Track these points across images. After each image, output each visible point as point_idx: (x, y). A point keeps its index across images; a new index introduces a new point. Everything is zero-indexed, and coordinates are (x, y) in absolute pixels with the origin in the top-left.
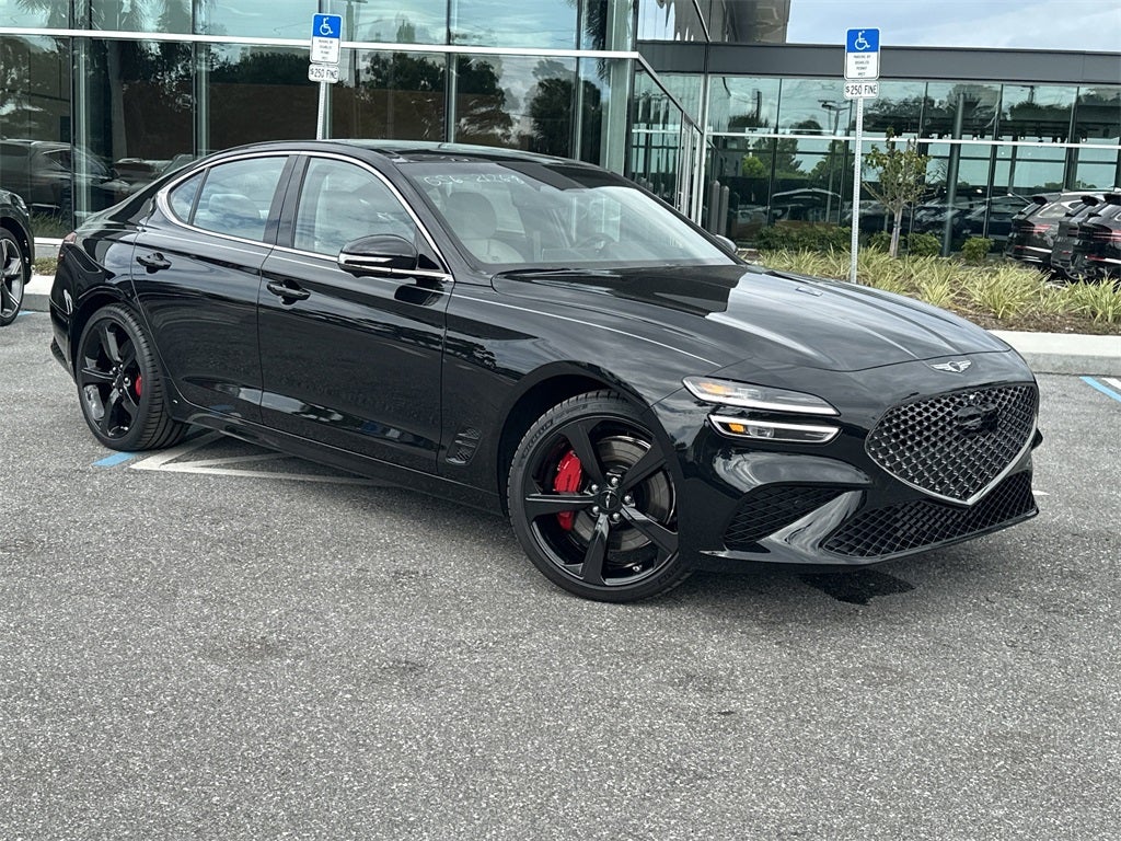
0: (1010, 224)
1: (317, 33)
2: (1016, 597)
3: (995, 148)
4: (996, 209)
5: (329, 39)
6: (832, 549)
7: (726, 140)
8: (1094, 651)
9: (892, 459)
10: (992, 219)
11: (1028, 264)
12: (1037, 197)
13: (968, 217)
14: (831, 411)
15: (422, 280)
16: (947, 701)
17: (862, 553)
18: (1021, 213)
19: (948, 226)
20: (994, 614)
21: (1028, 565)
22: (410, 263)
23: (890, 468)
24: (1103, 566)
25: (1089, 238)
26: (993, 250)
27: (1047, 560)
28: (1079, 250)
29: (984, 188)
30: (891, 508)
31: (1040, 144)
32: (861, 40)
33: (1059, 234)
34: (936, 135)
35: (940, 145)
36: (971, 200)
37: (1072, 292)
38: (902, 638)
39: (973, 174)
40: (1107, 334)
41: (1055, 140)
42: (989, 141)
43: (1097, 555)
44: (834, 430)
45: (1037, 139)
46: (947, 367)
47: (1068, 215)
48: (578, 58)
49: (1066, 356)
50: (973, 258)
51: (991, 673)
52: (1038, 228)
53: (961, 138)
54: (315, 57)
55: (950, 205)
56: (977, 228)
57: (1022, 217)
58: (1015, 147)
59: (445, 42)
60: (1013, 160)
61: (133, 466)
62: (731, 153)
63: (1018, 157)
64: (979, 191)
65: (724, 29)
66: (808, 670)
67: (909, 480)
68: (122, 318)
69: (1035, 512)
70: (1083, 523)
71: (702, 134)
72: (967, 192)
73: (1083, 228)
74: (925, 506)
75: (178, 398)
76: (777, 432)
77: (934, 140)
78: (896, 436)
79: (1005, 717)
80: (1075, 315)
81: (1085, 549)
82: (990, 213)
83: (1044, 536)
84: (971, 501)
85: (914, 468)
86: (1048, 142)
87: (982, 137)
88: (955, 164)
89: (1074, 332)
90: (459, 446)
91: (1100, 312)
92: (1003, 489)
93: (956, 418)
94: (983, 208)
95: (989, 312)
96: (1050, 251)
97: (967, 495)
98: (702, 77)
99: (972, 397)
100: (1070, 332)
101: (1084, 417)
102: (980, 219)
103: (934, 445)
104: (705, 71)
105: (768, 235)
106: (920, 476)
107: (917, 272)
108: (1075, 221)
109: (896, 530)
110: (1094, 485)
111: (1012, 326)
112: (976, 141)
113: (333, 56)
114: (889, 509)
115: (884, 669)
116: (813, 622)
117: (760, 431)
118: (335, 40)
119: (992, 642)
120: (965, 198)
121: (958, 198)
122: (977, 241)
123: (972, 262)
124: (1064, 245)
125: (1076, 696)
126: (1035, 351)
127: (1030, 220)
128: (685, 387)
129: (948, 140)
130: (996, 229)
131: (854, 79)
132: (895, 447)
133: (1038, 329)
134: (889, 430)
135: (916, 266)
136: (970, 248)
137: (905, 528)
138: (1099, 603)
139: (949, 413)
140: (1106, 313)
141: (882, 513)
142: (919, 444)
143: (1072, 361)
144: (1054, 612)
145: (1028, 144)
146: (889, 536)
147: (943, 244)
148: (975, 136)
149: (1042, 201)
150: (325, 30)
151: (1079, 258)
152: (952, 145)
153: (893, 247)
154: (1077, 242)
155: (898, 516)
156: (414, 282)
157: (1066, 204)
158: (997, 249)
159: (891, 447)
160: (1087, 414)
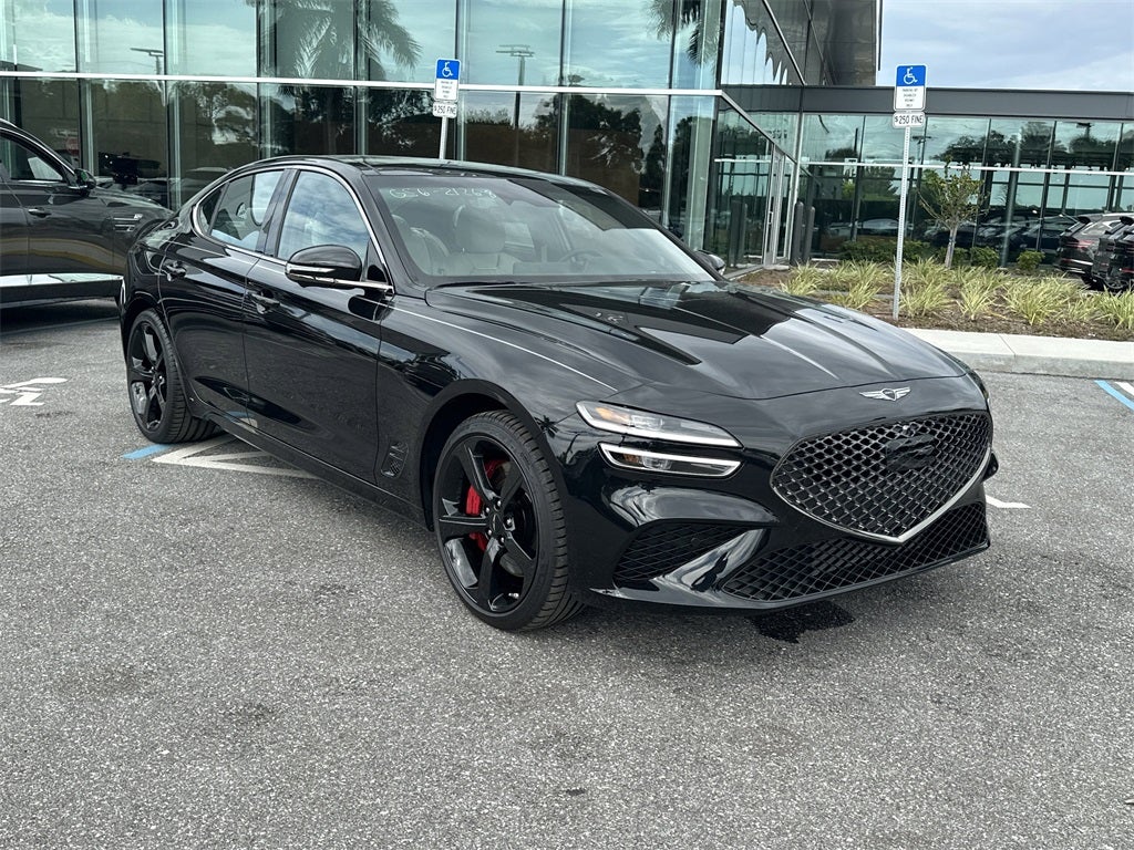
0: (1057, 240)
1: (439, 76)
2: (961, 635)
3: (1048, 175)
4: (1048, 227)
5: (450, 81)
6: (732, 591)
7: (822, 169)
8: (1028, 712)
9: (804, 495)
10: (1044, 235)
11: (1072, 275)
12: (1083, 218)
13: (1025, 234)
14: (733, 443)
15: (370, 292)
16: (838, 782)
17: (767, 596)
18: (1067, 231)
19: (1006, 241)
20: (929, 658)
21: (985, 593)
22: (354, 274)
23: (801, 506)
24: (1065, 595)
25: (1124, 252)
26: (1044, 261)
27: (1007, 588)
28: (1114, 263)
29: (1038, 210)
30: (805, 546)
31: (1090, 172)
32: (909, 75)
33: (1100, 249)
34: (999, 164)
35: (1002, 172)
36: (1027, 219)
37: (1098, 301)
38: (816, 687)
39: (1028, 197)
40: (1125, 340)
41: (1102, 169)
42: (1043, 170)
43: (1062, 583)
44: (736, 464)
45: (1087, 168)
46: (880, 395)
47: (1107, 233)
48: (670, 96)
49: (1083, 361)
50: (1027, 269)
51: (902, 741)
52: (1083, 244)
53: (1019, 167)
54: (438, 95)
55: (1008, 224)
56: (1031, 243)
57: (1069, 234)
58: (1068, 175)
59: (558, 83)
60: (1066, 186)
61: (156, 460)
62: (826, 180)
63: (1070, 183)
64: (1035, 212)
65: (821, 76)
66: (696, 729)
67: (825, 518)
68: (153, 321)
69: (986, 545)
70: (1056, 542)
71: (796, 164)
72: (1025, 213)
73: (1118, 244)
74: (847, 544)
75: (194, 396)
76: (675, 465)
77: (998, 168)
78: (809, 471)
79: (898, 808)
80: (1100, 322)
81: (1051, 574)
82: (1043, 230)
83: (1012, 558)
84: (902, 538)
85: (831, 505)
86: (1096, 171)
87: (1039, 166)
88: (1013, 189)
89: (1096, 338)
90: (392, 459)
91: (1122, 320)
92: (945, 523)
93: (883, 451)
94: (1038, 226)
95: (1022, 318)
96: (1090, 264)
97: (898, 532)
98: (798, 114)
99: (905, 428)
100: (1092, 338)
101: (1087, 421)
102: (1034, 235)
103: (856, 480)
104: (800, 110)
105: (849, 248)
106: (839, 512)
107: (967, 281)
108: (1112, 238)
109: (811, 570)
110: (1079, 497)
111: (1039, 331)
112: (1033, 169)
113: (453, 96)
114: (801, 548)
115: (782, 730)
116: (727, 663)
117: (655, 462)
118: (455, 81)
119: (916, 695)
120: (1023, 218)
121: (1016, 218)
122: (1029, 254)
123: (1025, 272)
124: (1102, 259)
125: (991, 778)
126: (1053, 356)
127: (1075, 237)
128: (578, 412)
129: (1008, 168)
130: (1046, 244)
131: (903, 111)
132: (807, 483)
133: (1063, 334)
134: (799, 464)
135: (967, 275)
136: (1024, 260)
137: (821, 568)
138: (1051, 644)
139: (876, 446)
140: (1126, 321)
141: (792, 553)
142: (837, 479)
143: (1088, 365)
144: (997, 655)
145: (1079, 172)
146: (801, 577)
147: (1000, 256)
148: (1032, 165)
149: (1086, 221)
150: (447, 73)
151: (1114, 270)
152: (1011, 172)
153: (948, 259)
154: (1113, 256)
155: (814, 554)
156: (362, 292)
157: (1107, 224)
158: (1047, 261)
159: (802, 482)
160: (1093, 418)
